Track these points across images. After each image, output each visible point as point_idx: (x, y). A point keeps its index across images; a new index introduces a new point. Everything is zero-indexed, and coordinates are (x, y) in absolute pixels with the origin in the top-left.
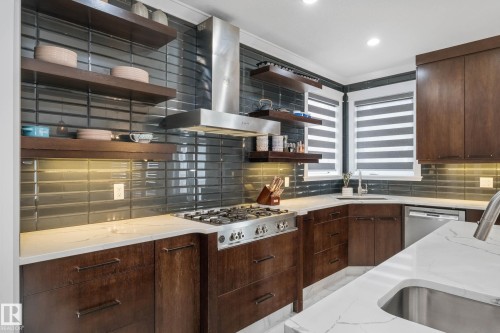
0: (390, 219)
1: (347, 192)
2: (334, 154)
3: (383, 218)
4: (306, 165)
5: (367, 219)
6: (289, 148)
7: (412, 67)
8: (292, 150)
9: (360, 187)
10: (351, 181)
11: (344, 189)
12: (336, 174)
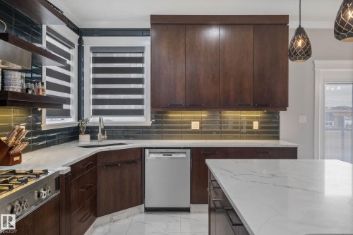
0: (134, 162)
1: (85, 139)
2: (69, 99)
3: (128, 162)
4: (44, 111)
5: (114, 165)
6: (27, 90)
7: (148, 25)
8: (30, 92)
9: (100, 134)
10: (88, 127)
11: (81, 136)
12: (71, 121)
